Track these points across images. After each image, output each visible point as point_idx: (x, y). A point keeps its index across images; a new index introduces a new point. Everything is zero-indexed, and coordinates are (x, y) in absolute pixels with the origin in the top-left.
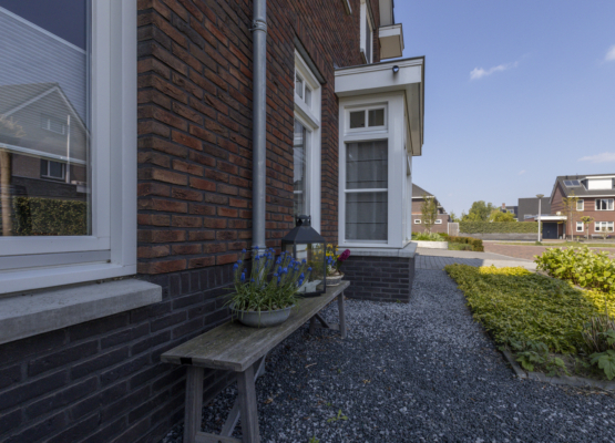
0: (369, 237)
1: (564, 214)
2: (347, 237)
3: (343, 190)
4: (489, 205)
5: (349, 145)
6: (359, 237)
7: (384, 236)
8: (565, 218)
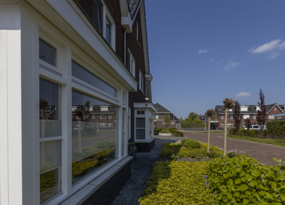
0: (141, 139)
1: (218, 120)
2: (136, 139)
3: (135, 128)
4: (196, 114)
5: (136, 118)
6: (139, 139)
7: (144, 139)
8: (218, 122)
